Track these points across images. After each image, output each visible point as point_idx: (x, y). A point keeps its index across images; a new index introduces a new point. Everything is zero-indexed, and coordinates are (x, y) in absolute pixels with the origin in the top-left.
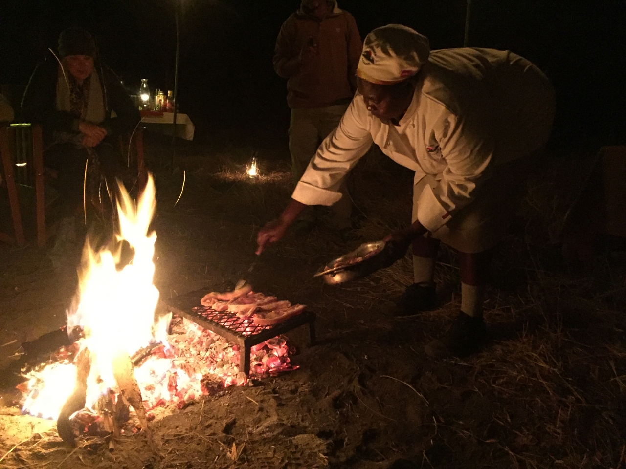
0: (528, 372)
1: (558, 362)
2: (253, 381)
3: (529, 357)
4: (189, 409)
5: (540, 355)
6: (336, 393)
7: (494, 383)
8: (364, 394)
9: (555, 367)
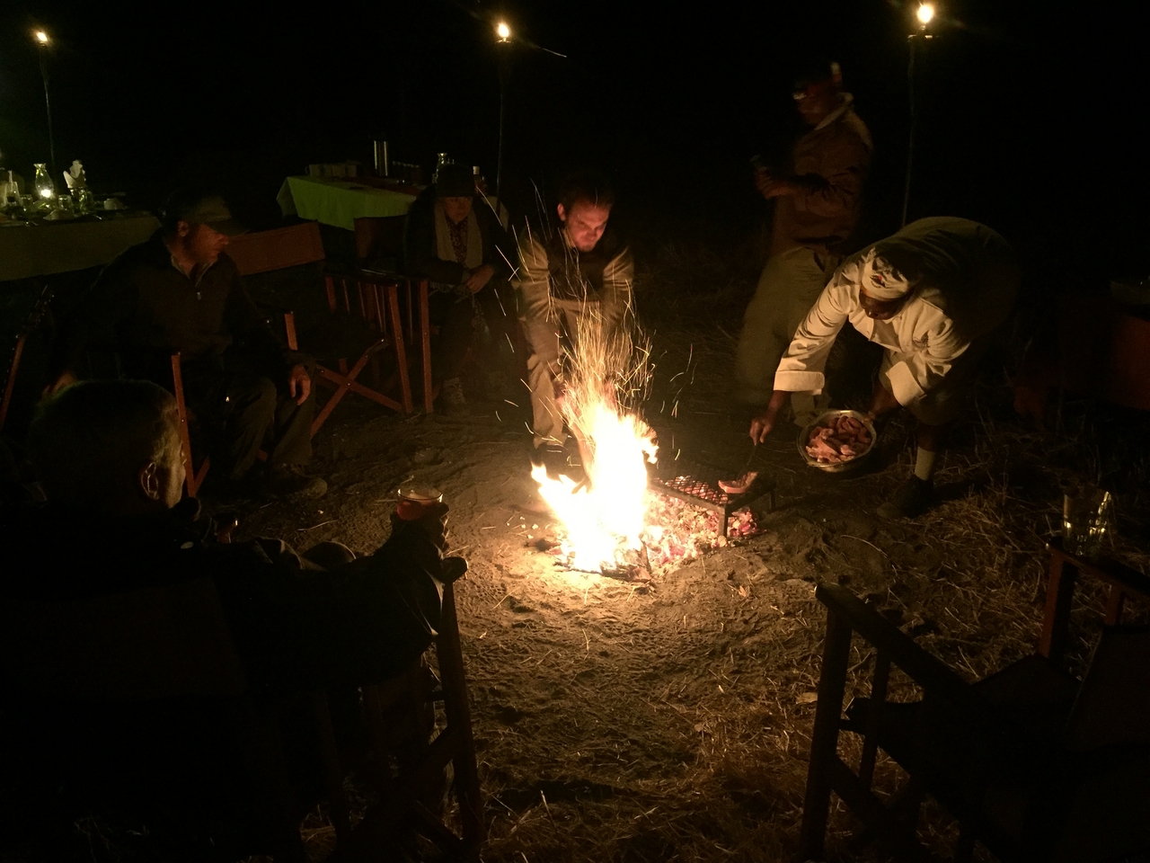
0: (973, 528)
1: (1000, 516)
2: (735, 543)
3: (975, 514)
4: (693, 564)
5: (984, 512)
6: (806, 550)
7: (942, 538)
8: (830, 550)
9: (997, 521)
